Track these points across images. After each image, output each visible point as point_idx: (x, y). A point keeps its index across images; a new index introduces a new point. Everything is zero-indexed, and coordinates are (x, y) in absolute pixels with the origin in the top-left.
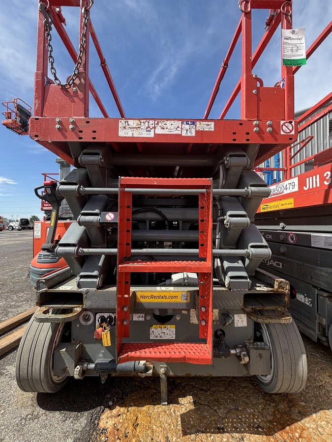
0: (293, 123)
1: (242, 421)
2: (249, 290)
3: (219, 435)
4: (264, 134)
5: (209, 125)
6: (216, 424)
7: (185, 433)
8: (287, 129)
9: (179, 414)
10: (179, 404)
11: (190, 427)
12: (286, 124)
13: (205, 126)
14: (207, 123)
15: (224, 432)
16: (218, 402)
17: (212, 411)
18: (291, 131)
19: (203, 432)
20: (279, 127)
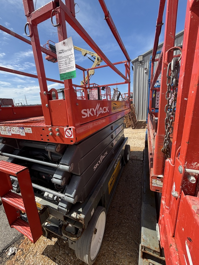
0: (72, 130)
1: (64, 261)
2: (66, 215)
3: (52, 261)
4: (56, 137)
5: (29, 130)
6: (55, 256)
7: (43, 254)
8: (69, 134)
9: (48, 244)
10: (51, 240)
11: (46, 252)
12: (68, 130)
13: (28, 130)
14: (28, 128)
15: (55, 261)
16: (64, 247)
17: (59, 249)
18: (71, 136)
19: (48, 257)
20: (64, 133)
